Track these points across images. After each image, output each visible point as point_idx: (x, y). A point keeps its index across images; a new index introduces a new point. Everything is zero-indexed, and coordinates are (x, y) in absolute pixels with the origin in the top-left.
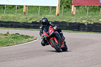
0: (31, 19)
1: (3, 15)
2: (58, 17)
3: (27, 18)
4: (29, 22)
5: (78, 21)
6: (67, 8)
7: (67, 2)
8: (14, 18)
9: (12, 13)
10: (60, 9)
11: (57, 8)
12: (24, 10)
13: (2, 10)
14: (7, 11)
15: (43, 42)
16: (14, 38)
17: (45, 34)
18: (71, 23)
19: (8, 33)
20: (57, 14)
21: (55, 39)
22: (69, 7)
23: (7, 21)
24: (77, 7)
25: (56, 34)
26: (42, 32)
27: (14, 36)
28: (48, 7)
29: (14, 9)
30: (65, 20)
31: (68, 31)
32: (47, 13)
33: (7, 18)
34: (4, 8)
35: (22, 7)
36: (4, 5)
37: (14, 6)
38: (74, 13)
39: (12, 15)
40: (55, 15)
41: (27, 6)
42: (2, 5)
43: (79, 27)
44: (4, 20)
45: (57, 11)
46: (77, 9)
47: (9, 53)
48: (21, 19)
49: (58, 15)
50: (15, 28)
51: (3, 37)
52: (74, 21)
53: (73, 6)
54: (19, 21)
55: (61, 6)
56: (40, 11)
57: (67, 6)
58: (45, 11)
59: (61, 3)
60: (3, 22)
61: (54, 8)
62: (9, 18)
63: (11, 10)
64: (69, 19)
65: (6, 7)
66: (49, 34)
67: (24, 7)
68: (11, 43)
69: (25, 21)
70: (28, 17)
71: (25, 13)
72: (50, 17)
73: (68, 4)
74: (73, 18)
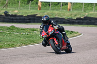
0: (75, 15)
1: (49, 12)
3: (71, 15)
4: (73, 18)
8: (59, 14)
9: (57, 10)
12: (69, 7)
13: (48, 6)
14: (52, 8)
17: (44, 34)
21: (55, 40)
23: (52, 17)
28: (92, 4)
29: (59, 5)
32: (91, 9)
33: (52, 14)
34: (49, 5)
35: (67, 4)
36: (50, 2)
37: (59, 3)
39: (57, 12)
41: (71, 3)
42: (48, 2)
48: (66, 15)
50: (61, 24)
54: (64, 17)
56: (84, 8)
58: (89, 8)
62: (55, 15)
63: (56, 7)
65: (52, 4)
66: (48, 34)
67: (69, 4)
69: (70, 17)
70: (72, 13)
71: (69, 10)
72: (94, 13)
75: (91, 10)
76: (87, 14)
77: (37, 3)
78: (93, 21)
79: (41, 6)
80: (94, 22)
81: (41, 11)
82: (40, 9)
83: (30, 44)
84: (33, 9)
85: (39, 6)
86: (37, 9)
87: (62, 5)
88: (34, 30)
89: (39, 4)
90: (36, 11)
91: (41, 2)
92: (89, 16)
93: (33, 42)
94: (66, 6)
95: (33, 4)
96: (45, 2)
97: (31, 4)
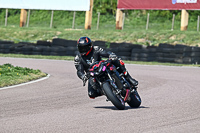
0: (35, 36)
2: (90, 31)
3: (27, 35)
4: (31, 42)
5: (128, 41)
6: (108, 15)
7: (108, 3)
8: (2, 34)
10: (94, 17)
11: (87, 15)
12: (22, 19)
18: (114, 44)
20: (86, 26)
22: (111, 12)
24: (128, 12)
28: (70, 12)
29: (2, 15)
30: (102, 39)
32: (67, 23)
35: (18, 11)
37: (1, 10)
38: (121, 25)
40: (83, 27)
41: (27, 10)
43: (130, 51)
45: (88, 19)
46: (126, 16)
48: (16, 35)
49: (89, 28)
50: (4, 53)
52: (119, 41)
53: (118, 10)
54: (12, 39)
55: (94, 11)
56: (54, 20)
57: (108, 10)
58: (64, 20)
59: (96, 4)
61: (81, 14)
64: (111, 37)
67: (22, 12)
69: (23, 39)
70: (29, 31)
71: (23, 24)
72: (73, 32)
73: (109, 6)
74: (118, 33)
75: (68, 25)
76: (59, 33)
78: (72, 48)
80: (74, 51)
87: (9, 14)
92: (63, 38)
94: (16, 17)
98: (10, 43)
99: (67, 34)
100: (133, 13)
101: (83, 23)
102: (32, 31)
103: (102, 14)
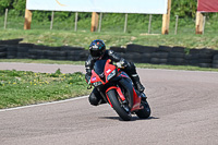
0: (109, 42)
1: (48, 33)
2: (167, 36)
5: (209, 46)
6: (187, 18)
7: (186, 5)
8: (72, 39)
9: (66, 29)
10: (171, 21)
11: (164, 18)
12: (93, 23)
13: (45, 21)
14: (56, 24)
15: (93, 97)
16: (71, 81)
17: (95, 78)
18: (194, 50)
19: (59, 71)
20: (163, 30)
22: (190, 15)
23: (55, 45)
24: (208, 16)
25: (121, 78)
26: (90, 74)
27: (71, 79)
28: (145, 15)
29: (71, 19)
30: (181, 44)
31: (189, 67)
32: (143, 28)
33: (56, 39)
34: (50, 18)
35: (88, 15)
36: (50, 12)
37: (70, 14)
38: (201, 29)
39: (66, 34)
40: (160, 32)
41: (98, 13)
42: (46, 12)
43: (212, 58)
44: (50, 44)
45: (165, 24)
46: (207, 19)
47: (62, 115)
48: (87, 40)
49: (166, 32)
50: (74, 60)
51: (48, 80)
52: (200, 46)
53: (198, 13)
54: (83, 45)
55: (172, 14)
56: (128, 24)
57: (186, 13)
58: (140, 24)
59: (174, 6)
60: (47, 48)
61: (158, 17)
62: (61, 40)
63: (66, 22)
64: (191, 42)
65: (55, 16)
66: (103, 79)
67: (93, 16)
68: (66, 93)
70: (101, 36)
71: (95, 29)
72: (150, 37)
73: (187, 9)
74: (199, 38)
75: (144, 29)
76: (133, 38)
77: (22, 13)
78: (148, 55)
79: (30, 20)
80: (150, 58)
81: (31, 31)
82: (28, 28)
83: (5, 106)
84: (13, 26)
85: (26, 20)
86: (22, 28)
87: (79, 18)
88: (14, 75)
89: (27, 15)
90: (19, 31)
91: (31, 11)
92: (138, 43)
93: (13, 101)
94: (87, 20)
95: (13, 14)
96: (39, 11)
97: (9, 17)
98: (80, 49)
99: (143, 40)
100: (214, 17)
101: (160, 27)
102: (105, 37)
103: (180, 17)
